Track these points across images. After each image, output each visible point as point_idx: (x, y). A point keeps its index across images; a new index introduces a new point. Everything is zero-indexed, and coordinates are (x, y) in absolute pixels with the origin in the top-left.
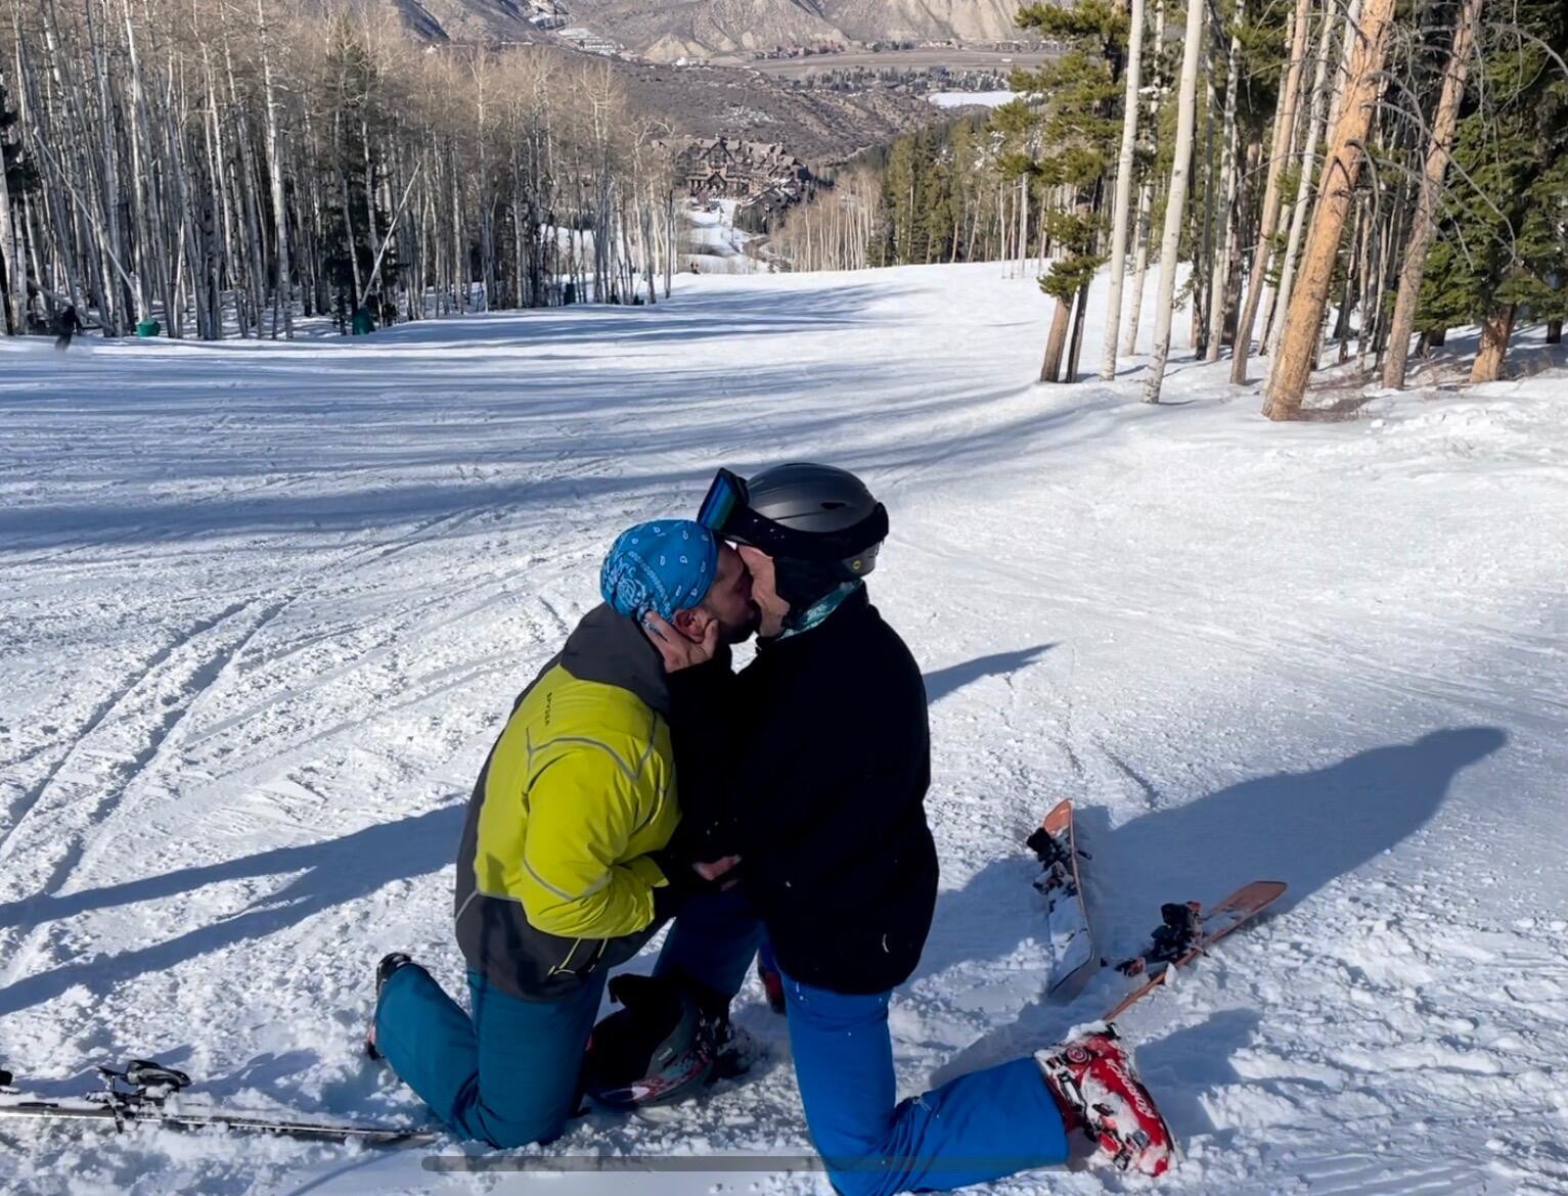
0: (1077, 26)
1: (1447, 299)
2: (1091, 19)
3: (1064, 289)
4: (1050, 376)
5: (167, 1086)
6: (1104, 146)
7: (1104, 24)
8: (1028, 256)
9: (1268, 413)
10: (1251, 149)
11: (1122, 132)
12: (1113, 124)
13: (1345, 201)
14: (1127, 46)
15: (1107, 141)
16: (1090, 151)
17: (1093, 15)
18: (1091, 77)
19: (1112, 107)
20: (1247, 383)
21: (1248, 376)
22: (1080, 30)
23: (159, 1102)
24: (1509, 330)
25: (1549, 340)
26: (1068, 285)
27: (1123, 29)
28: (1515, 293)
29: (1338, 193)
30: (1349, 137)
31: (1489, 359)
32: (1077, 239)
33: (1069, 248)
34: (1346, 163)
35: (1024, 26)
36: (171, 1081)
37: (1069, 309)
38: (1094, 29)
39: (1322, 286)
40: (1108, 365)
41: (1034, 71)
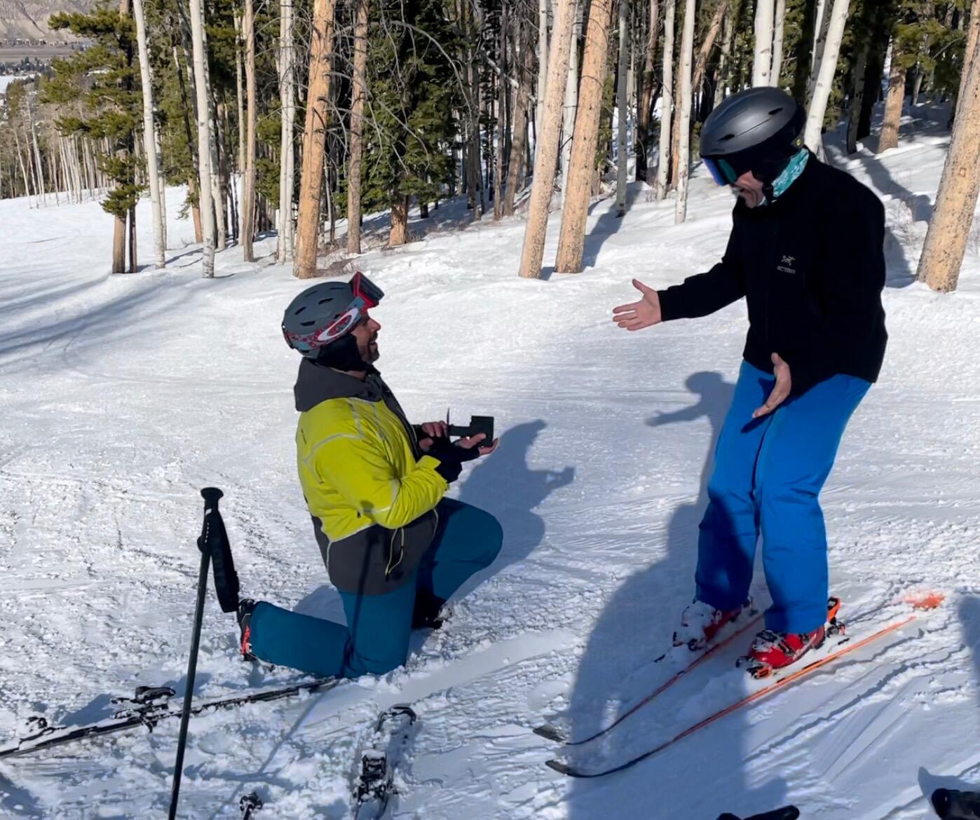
0: (99, 27)
1: (370, 195)
2: (107, 23)
3: (121, 209)
4: (119, 269)
5: (164, 697)
6: (130, 109)
7: (117, 26)
8: (46, 191)
9: (297, 274)
10: (220, 108)
11: (142, 100)
12: (134, 94)
13: (323, 136)
14: (136, 41)
15: (132, 105)
16: (120, 112)
17: (108, 20)
18: (114, 62)
19: (131, 83)
20: (256, 260)
21: (255, 256)
22: (101, 31)
23: (165, 707)
24: (407, 212)
25: (423, 216)
26: (122, 206)
27: (131, 29)
28: (409, 188)
29: (318, 131)
30: (318, 95)
31: (398, 231)
32: (123, 174)
33: (118, 180)
34: (320, 112)
35: (56, 28)
36: (165, 693)
37: (125, 222)
38: (109, 29)
39: (318, 190)
40: (160, 258)
41: (70, 60)
